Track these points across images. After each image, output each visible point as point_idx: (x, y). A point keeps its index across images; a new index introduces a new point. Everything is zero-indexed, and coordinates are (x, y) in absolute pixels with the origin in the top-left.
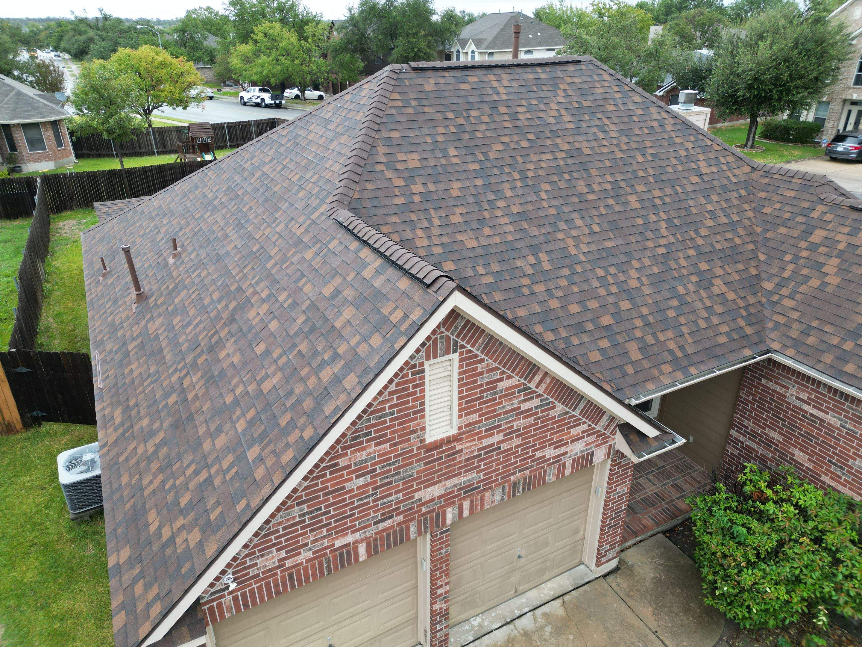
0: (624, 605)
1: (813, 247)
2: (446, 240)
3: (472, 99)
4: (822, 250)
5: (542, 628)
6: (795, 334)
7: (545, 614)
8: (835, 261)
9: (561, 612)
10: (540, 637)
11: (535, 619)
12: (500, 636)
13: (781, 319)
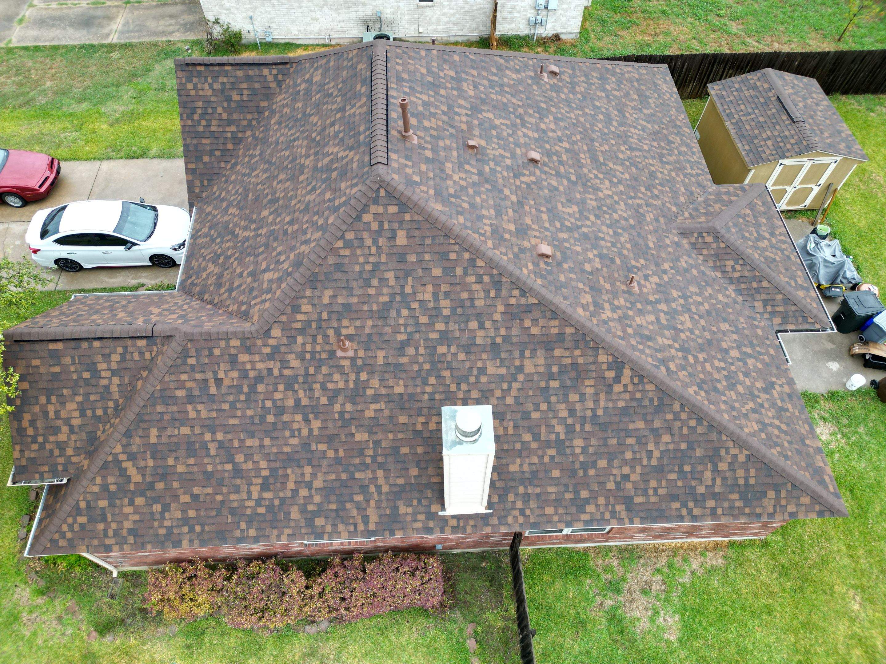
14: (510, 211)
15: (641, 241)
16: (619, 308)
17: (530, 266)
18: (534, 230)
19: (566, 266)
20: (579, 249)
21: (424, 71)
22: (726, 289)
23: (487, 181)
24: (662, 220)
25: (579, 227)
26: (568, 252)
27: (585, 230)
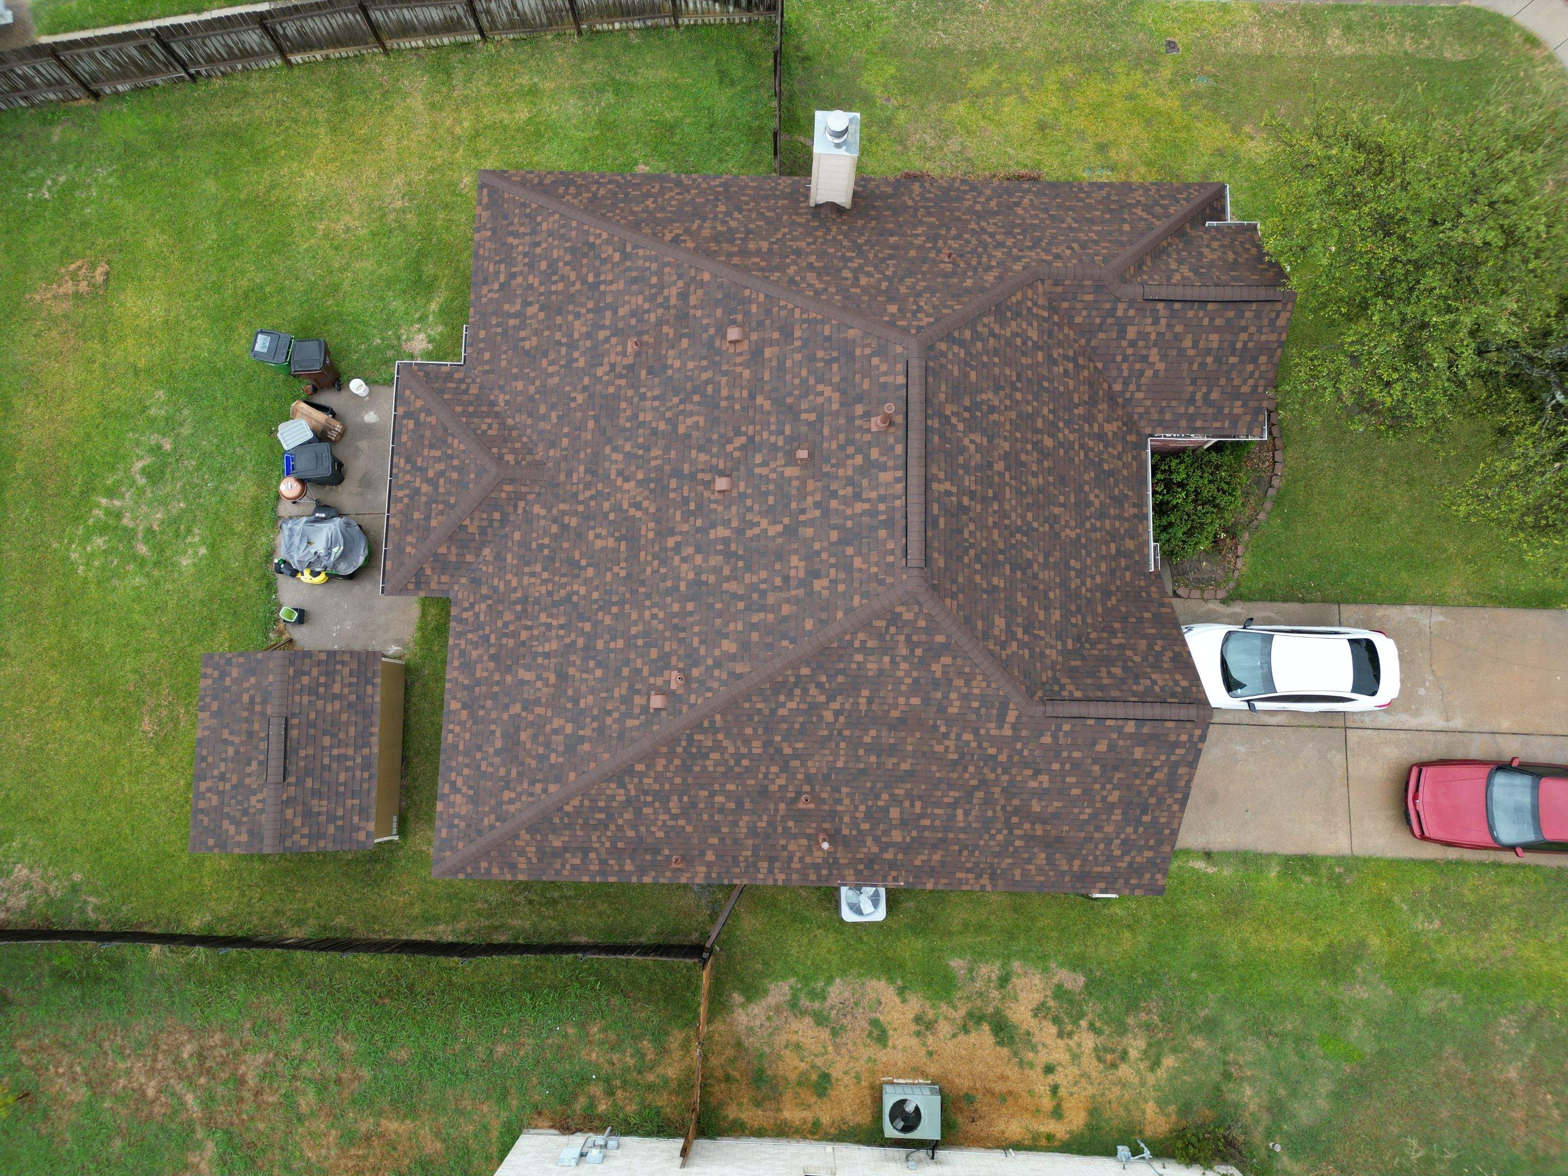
1: (1133, 344)
2: (1054, 633)
4: (1141, 344)
6: (1155, 416)
8: (1154, 351)
13: (1141, 410)
14: (767, 377)
15: (604, 422)
16: (660, 305)
17: (754, 308)
18: (741, 364)
19: (712, 331)
20: (690, 365)
21: (858, 562)
22: (507, 402)
23: (790, 407)
24: (562, 477)
25: (682, 401)
26: (704, 352)
27: (676, 400)
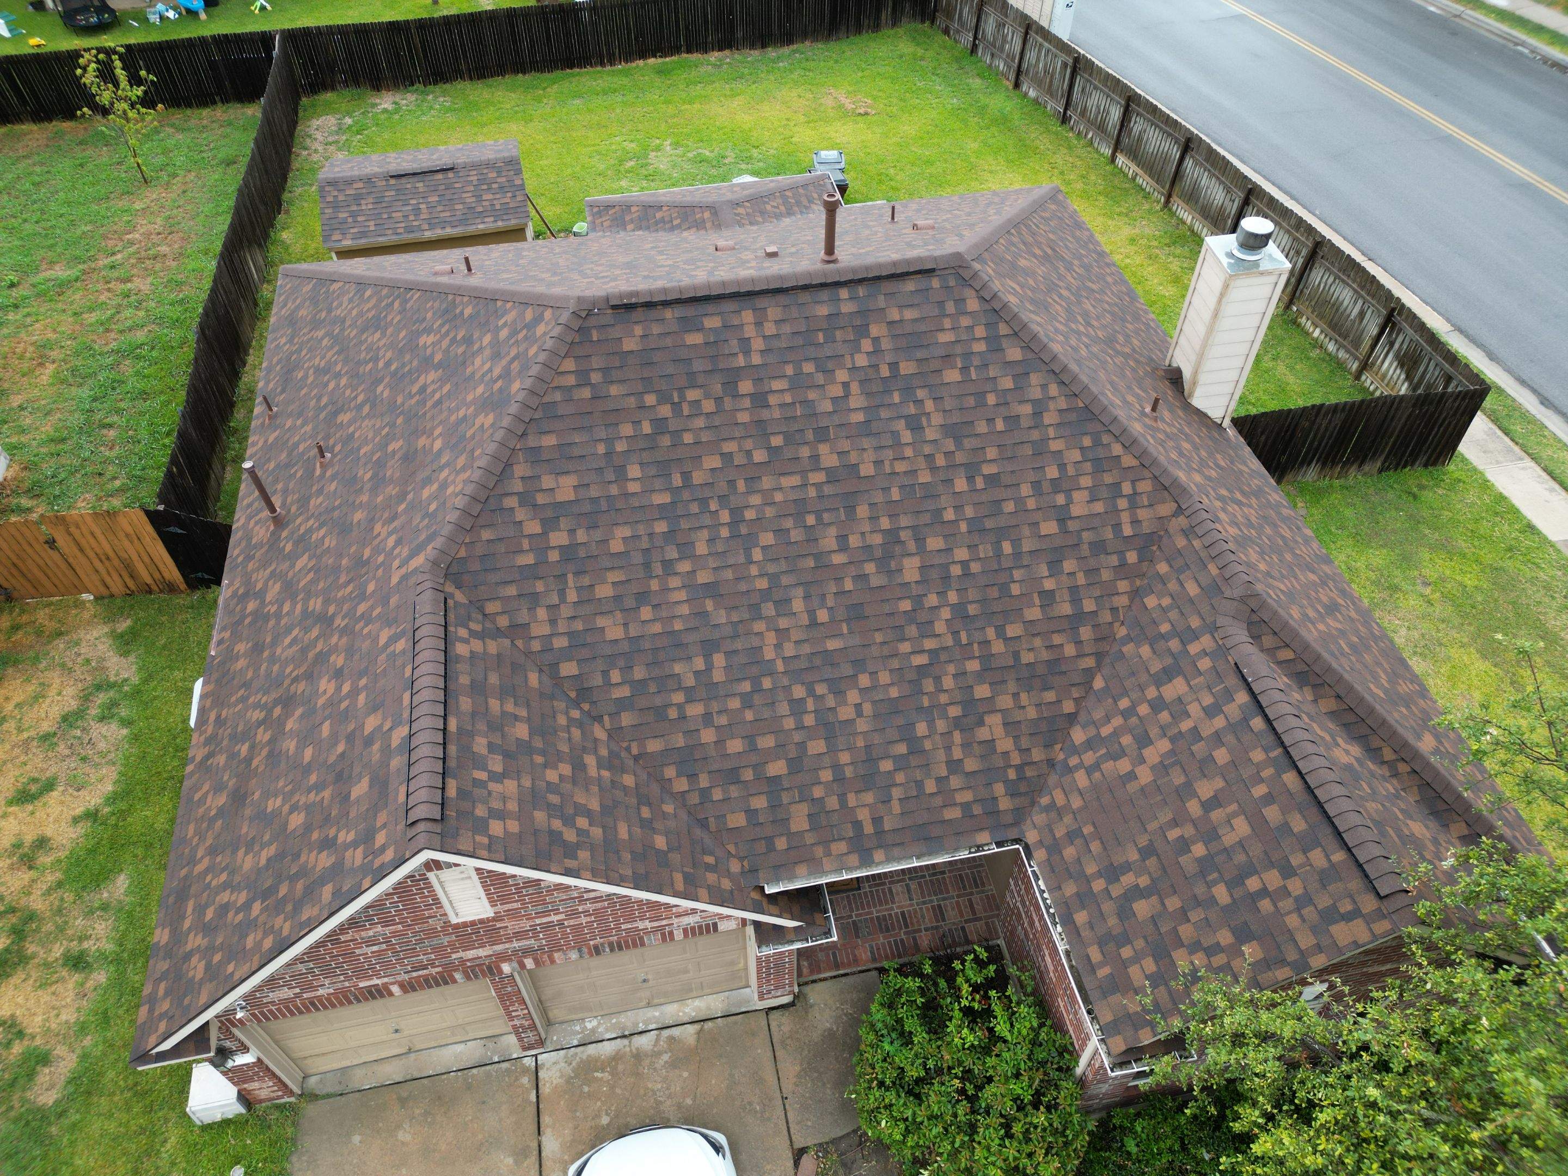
0: (770, 1054)
2: (579, 626)
3: (698, 366)
5: (659, 1054)
6: (1060, 832)
7: (671, 1039)
8: (1164, 745)
9: (691, 1041)
10: (652, 1063)
11: (658, 1040)
12: (607, 1048)
13: (1060, 799)
